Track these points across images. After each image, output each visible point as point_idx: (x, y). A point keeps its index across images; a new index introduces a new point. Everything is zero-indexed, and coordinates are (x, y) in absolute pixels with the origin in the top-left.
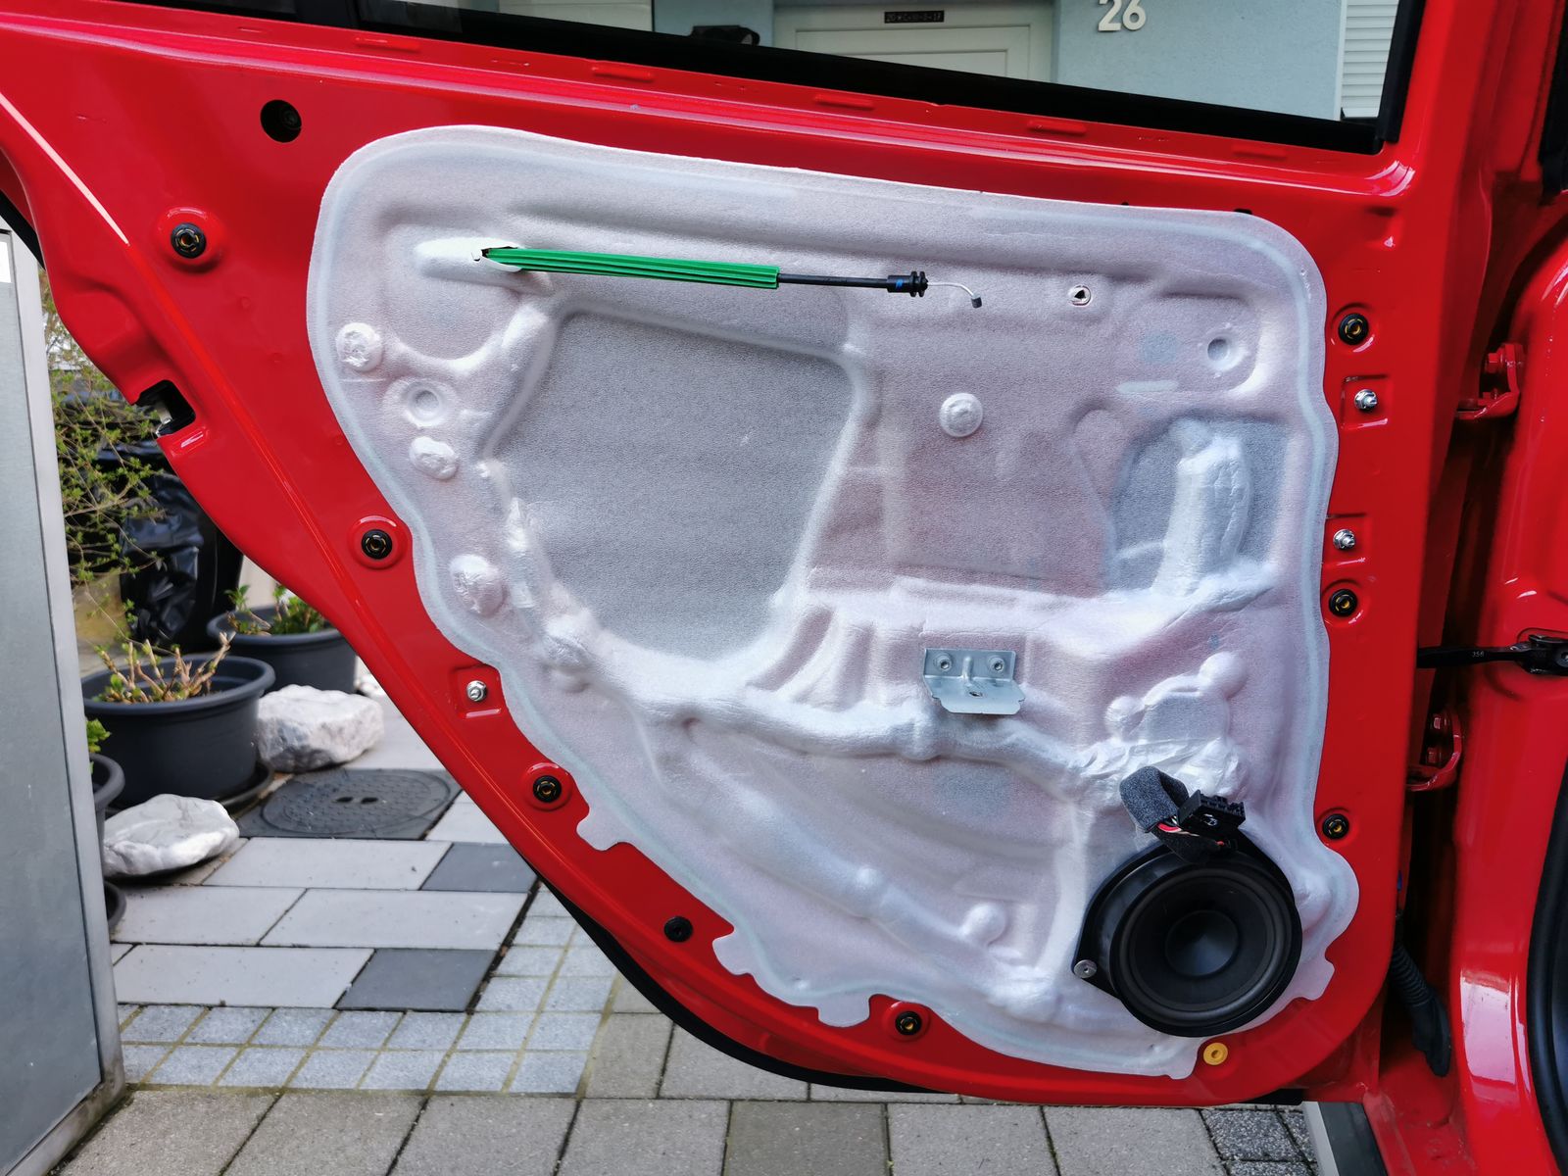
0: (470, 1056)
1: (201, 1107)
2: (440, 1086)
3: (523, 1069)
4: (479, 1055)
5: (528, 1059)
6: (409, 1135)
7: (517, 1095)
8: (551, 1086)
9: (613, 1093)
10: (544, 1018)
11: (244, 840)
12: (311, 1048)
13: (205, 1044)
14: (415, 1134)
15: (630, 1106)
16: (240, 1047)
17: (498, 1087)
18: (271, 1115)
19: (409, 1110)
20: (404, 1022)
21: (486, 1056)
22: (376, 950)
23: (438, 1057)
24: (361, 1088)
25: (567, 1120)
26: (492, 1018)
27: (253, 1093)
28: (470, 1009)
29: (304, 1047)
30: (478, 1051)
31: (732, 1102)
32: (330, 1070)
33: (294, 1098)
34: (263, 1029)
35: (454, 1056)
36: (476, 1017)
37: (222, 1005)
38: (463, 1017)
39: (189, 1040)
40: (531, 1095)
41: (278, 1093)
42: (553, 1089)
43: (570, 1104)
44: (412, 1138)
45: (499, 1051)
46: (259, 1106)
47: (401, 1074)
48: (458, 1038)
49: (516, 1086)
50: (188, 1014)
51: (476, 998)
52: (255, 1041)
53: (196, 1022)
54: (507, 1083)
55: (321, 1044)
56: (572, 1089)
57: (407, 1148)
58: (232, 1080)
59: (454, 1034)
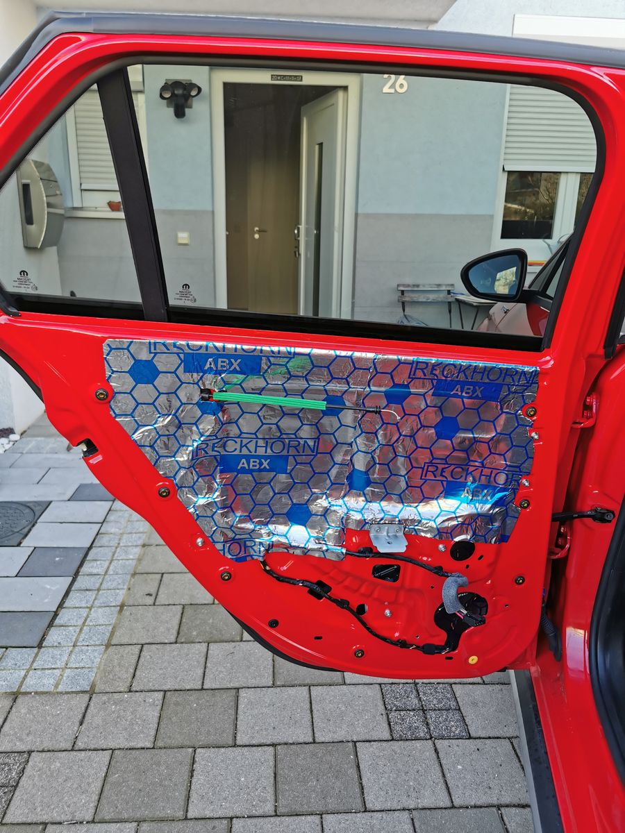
0: (39, 672)
2: (23, 690)
3: (65, 678)
4: (43, 671)
5: (68, 671)
6: (7, 716)
7: (61, 693)
8: (78, 687)
9: (108, 690)
10: (77, 649)
14: (10, 716)
15: (116, 696)
17: (52, 689)
19: (7, 703)
20: (6, 654)
21: (47, 672)
23: (23, 673)
25: (85, 706)
26: (50, 650)
28: (40, 646)
30: (43, 669)
31: (165, 691)
35: (31, 672)
36: (43, 650)
38: (36, 650)
40: (67, 693)
42: (79, 689)
43: (87, 697)
44: (8, 718)
45: (54, 668)
47: (4, 683)
48: (33, 662)
49: (61, 689)
51: (43, 639)
54: (56, 686)
56: (88, 688)
57: (6, 724)
59: (31, 660)
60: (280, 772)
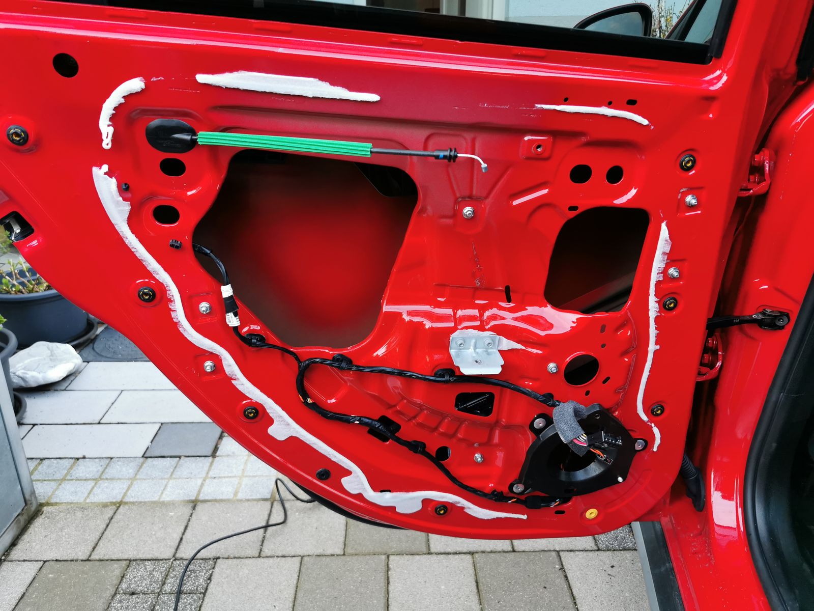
0: (216, 480)
1: (79, 514)
2: (201, 497)
3: (243, 486)
4: (220, 480)
5: (245, 481)
6: (188, 524)
7: (241, 500)
8: (258, 495)
10: (252, 459)
11: (86, 363)
12: (133, 479)
13: (77, 480)
14: (190, 523)
15: (298, 504)
16: (96, 480)
17: (231, 496)
18: (115, 517)
19: (187, 510)
20: (180, 463)
21: (224, 480)
22: (162, 424)
23: (199, 482)
24: (161, 500)
25: (267, 512)
26: (225, 459)
27: (105, 505)
28: (214, 454)
29: (129, 479)
30: (220, 477)
32: (144, 491)
33: (127, 507)
34: (107, 470)
35: (207, 481)
36: (217, 459)
37: (84, 458)
38: (210, 459)
39: (68, 477)
40: (248, 500)
41: (119, 505)
42: (259, 496)
43: (268, 504)
44: (190, 526)
45: (230, 477)
46: (109, 512)
47: (181, 492)
48: (209, 470)
49: (240, 496)
50: (67, 463)
51: (216, 449)
52: (104, 477)
53: (71, 468)
54: (236, 494)
55: (138, 477)
56: (269, 497)
57: (187, 531)
58: (94, 499)
59: (206, 469)
60: (481, 581)
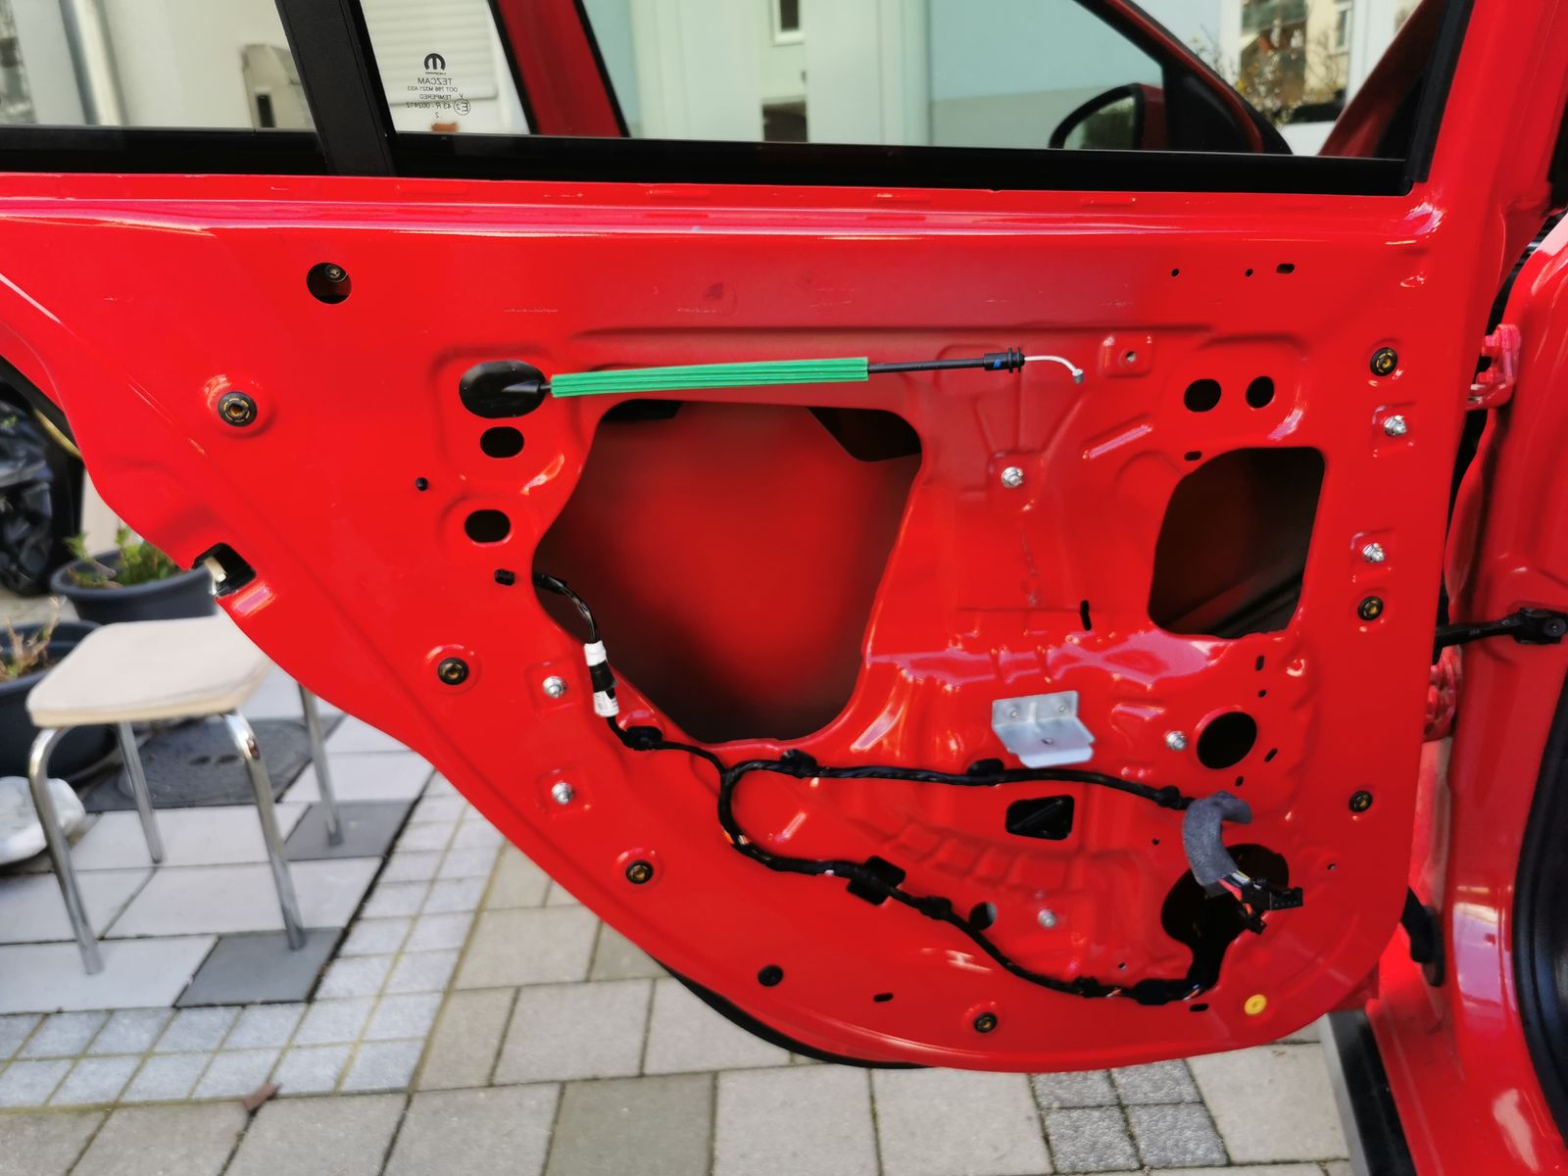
0: (306, 1053)
1: (31, 1131)
3: (357, 1063)
4: (315, 1051)
5: (363, 1052)
6: (238, 1146)
7: (348, 1094)
8: (384, 1081)
9: (445, 1084)
10: (385, 1003)
11: (92, 817)
12: (145, 1056)
13: (40, 1060)
14: (242, 1145)
15: (462, 1098)
16: (76, 1059)
17: (330, 1086)
18: (100, 1135)
20: (242, 1018)
21: (322, 1052)
22: (221, 938)
23: (273, 1057)
24: (193, 1097)
25: (394, 1119)
26: (331, 1006)
27: (83, 1111)
28: (310, 998)
29: (139, 1054)
30: (314, 1046)
31: (563, 1085)
32: (165, 1079)
33: (125, 1114)
34: (100, 1037)
35: (289, 1054)
36: (315, 1007)
37: (59, 1012)
38: (301, 1008)
39: (24, 1054)
40: (361, 1094)
41: (109, 1109)
42: (385, 1084)
43: (401, 1101)
44: (240, 1150)
45: (334, 1044)
46: (88, 1126)
47: (235, 1078)
48: (295, 1032)
49: (348, 1086)
50: (24, 1026)
51: (317, 984)
52: (91, 1051)
53: (33, 1033)
54: (340, 1079)
55: (158, 1049)
56: (404, 1083)
58: (66, 1098)
59: (290, 1027)
